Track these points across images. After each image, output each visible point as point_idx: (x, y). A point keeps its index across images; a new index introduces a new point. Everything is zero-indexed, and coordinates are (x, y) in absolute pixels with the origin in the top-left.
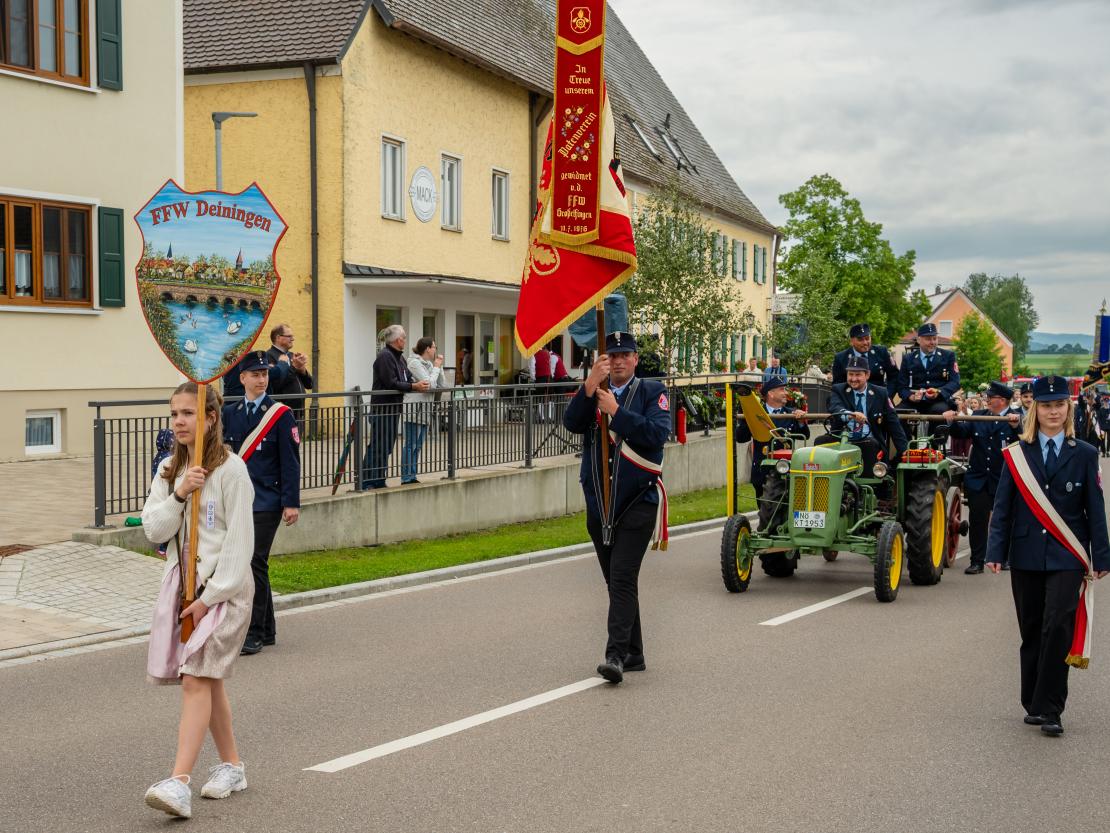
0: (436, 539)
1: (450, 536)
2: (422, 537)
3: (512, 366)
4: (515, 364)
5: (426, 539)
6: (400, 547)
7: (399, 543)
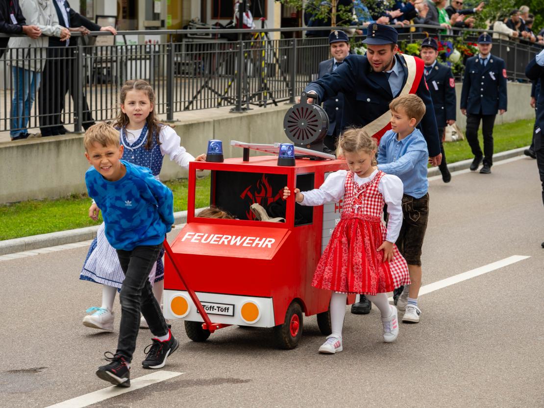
0: (58, 200)
1: (74, 197)
2: (40, 198)
3: (182, 16)
4: (185, 14)
5: (44, 200)
6: (12, 209)
7: (12, 204)
